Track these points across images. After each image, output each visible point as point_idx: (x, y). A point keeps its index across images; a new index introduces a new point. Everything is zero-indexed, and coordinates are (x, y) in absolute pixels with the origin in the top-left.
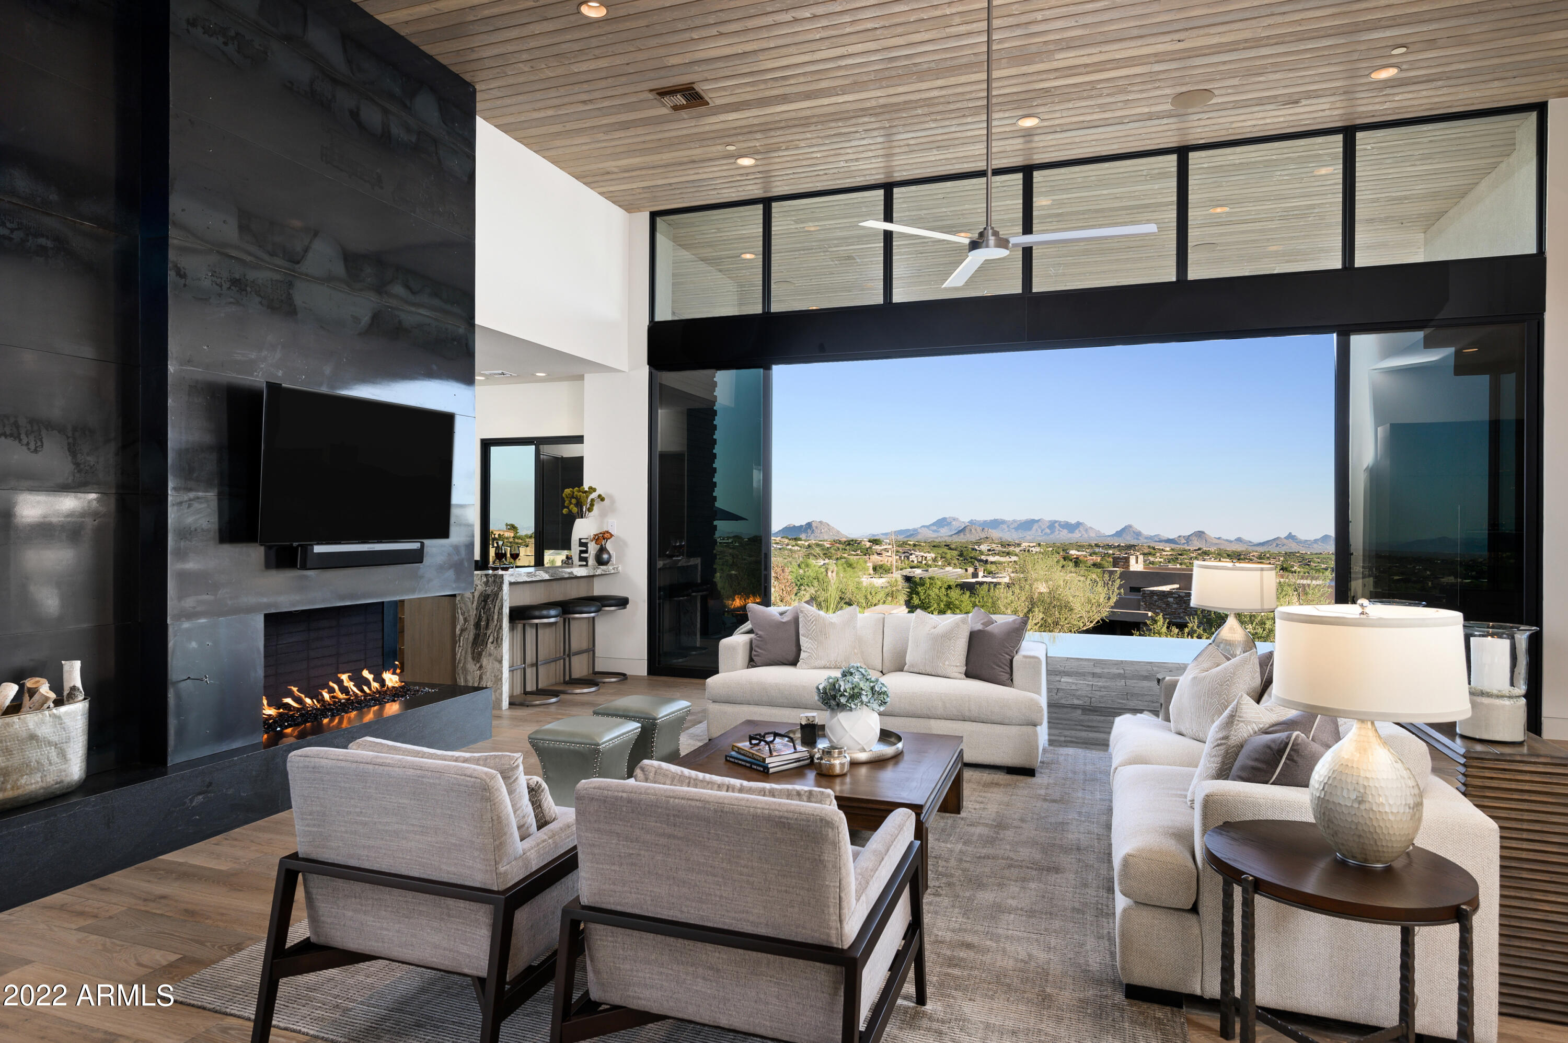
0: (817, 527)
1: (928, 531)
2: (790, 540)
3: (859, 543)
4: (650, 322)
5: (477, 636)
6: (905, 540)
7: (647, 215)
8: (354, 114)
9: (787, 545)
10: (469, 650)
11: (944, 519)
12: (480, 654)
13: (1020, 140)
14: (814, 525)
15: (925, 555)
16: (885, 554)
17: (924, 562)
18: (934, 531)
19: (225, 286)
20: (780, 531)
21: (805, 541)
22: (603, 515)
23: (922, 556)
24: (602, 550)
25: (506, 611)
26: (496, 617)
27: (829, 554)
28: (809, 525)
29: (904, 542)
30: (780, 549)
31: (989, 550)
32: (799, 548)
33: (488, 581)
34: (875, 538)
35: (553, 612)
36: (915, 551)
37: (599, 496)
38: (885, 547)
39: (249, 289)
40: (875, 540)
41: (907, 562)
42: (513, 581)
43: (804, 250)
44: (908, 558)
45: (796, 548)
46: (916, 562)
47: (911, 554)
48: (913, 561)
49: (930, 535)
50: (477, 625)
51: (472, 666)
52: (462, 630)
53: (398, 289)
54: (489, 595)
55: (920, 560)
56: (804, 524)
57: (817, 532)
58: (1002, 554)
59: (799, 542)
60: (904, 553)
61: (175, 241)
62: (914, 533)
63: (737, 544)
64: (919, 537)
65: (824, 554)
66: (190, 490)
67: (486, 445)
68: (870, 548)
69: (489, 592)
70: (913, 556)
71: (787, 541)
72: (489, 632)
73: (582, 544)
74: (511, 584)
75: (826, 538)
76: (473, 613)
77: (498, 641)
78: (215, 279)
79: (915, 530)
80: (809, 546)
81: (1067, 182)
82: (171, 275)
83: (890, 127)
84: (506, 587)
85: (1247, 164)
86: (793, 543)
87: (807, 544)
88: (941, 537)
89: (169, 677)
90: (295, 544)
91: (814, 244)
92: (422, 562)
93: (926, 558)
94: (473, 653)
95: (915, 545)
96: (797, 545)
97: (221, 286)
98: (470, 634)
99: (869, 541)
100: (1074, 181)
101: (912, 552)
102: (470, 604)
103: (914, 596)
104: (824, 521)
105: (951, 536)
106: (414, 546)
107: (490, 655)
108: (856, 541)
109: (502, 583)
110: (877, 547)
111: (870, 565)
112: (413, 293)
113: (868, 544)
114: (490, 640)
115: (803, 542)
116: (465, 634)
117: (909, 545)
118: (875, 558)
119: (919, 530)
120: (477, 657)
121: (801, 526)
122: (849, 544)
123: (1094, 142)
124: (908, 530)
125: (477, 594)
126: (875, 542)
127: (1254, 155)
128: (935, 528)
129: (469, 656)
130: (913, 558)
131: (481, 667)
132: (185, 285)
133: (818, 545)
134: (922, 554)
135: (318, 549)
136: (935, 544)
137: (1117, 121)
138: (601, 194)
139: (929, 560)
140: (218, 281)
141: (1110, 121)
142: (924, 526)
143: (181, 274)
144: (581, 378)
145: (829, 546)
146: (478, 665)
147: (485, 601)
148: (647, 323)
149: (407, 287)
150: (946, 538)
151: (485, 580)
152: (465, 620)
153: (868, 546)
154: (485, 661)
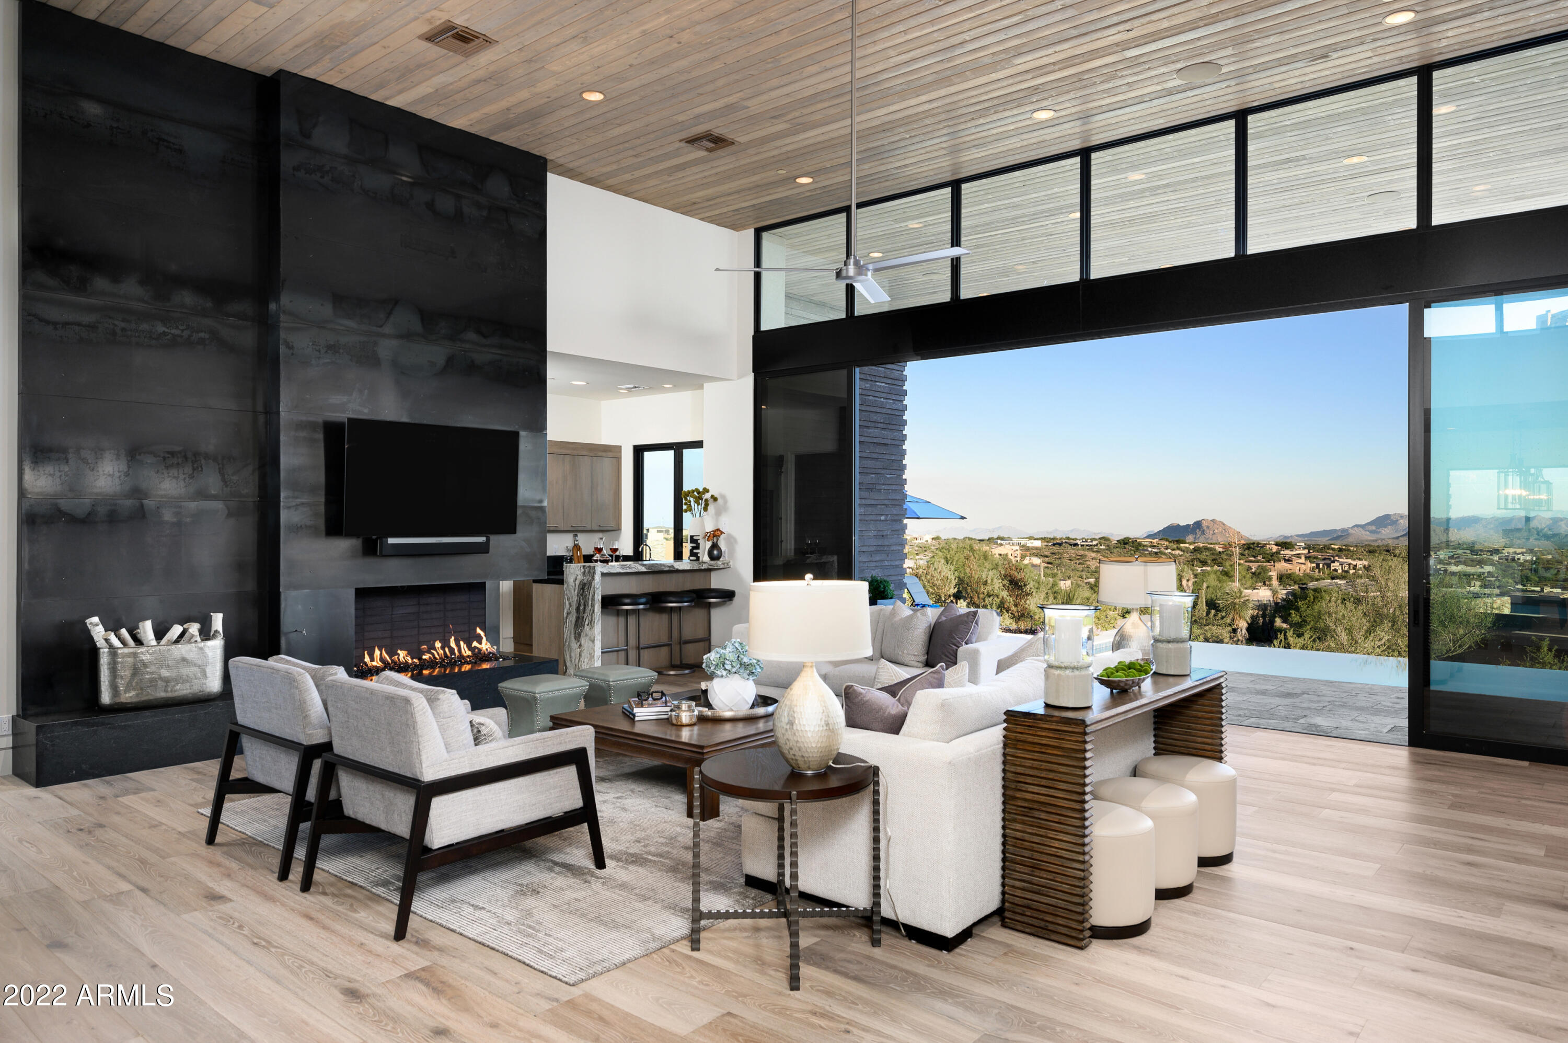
0: (1208, 527)
1: (1364, 532)
2: (1170, 542)
3: (1262, 547)
4: (755, 332)
5: (578, 618)
6: (1327, 543)
7: (752, 231)
8: (430, 206)
9: (1167, 549)
10: (573, 631)
11: (1387, 517)
12: (580, 634)
13: (1078, 123)
14: (1204, 524)
15: (1354, 563)
16: (1296, 560)
17: (1352, 572)
18: (1372, 532)
19: (323, 351)
20: (1160, 532)
21: (1190, 544)
22: (718, 514)
23: (1349, 564)
24: (715, 546)
25: (598, 597)
26: (590, 603)
27: (1220, 560)
28: (1198, 524)
29: (1325, 546)
30: (1156, 553)
31: (1451, 557)
32: (1181, 553)
33: (585, 571)
34: (1288, 541)
35: (643, 600)
36: (1340, 557)
37: (712, 496)
38: (1298, 552)
39: (341, 351)
40: (1286, 543)
41: (1327, 571)
42: (605, 572)
43: (926, 244)
44: (1329, 566)
45: (1177, 552)
46: (1340, 571)
47: (1334, 562)
48: (1336, 570)
49: (1367, 536)
50: (578, 609)
51: (574, 645)
52: (568, 614)
53: (471, 336)
54: (585, 584)
55: (1346, 568)
56: (1191, 522)
57: (1209, 534)
58: (1470, 563)
59: (1182, 545)
60: (1324, 559)
61: (285, 324)
62: (1342, 534)
63: (1103, 547)
64: (1350, 540)
65: (1214, 560)
66: (297, 498)
67: (639, 451)
68: (1278, 553)
69: (585, 581)
70: (1337, 564)
71: (1166, 543)
72: (585, 615)
73: (693, 540)
74: (603, 574)
75: (1220, 540)
76: (575, 599)
77: (591, 623)
78: (314, 347)
79: (1343, 530)
80: (1195, 550)
81: (1142, 157)
82: (283, 349)
83: (910, 137)
84: (598, 577)
85: (1339, 114)
86: (1175, 546)
87: (1192, 547)
88: (1382, 540)
89: (282, 629)
90: (374, 537)
91: (931, 238)
92: (488, 552)
93: (1355, 566)
94: (575, 633)
95: (1340, 550)
96: (1178, 549)
97: (320, 352)
98: (573, 617)
99: (1277, 544)
100: (1150, 155)
101: (1337, 558)
102: (573, 591)
103: (1293, 612)
104: (1218, 519)
105: (1398, 538)
106: (482, 539)
107: (586, 635)
108: (1258, 544)
109: (594, 573)
110: (1287, 552)
111: (1273, 574)
112: (485, 337)
113: (1275, 549)
114: (587, 623)
115: (1187, 545)
116: (570, 617)
117: (1333, 549)
118: (1282, 566)
119: (1351, 531)
120: (578, 637)
121: (1188, 526)
122: (1249, 548)
123: (1132, 121)
124: (1334, 531)
125: (577, 583)
126: (1285, 544)
127: (1334, 106)
128: (1374, 528)
129: (573, 638)
130: (1335, 565)
131: (580, 645)
132: (293, 354)
133: (1207, 549)
134: (1350, 561)
135: (391, 541)
136: (1371, 548)
137: (1137, 100)
138: (702, 219)
139: (1360, 569)
140: (317, 348)
141: (1130, 102)
142: (1357, 526)
143: (290, 347)
144: (701, 387)
145: (1221, 550)
146: (578, 644)
147: (583, 589)
148: (752, 333)
149: (479, 332)
150: (1390, 542)
151: (583, 570)
152: (570, 604)
153: (1274, 551)
154: (583, 640)
